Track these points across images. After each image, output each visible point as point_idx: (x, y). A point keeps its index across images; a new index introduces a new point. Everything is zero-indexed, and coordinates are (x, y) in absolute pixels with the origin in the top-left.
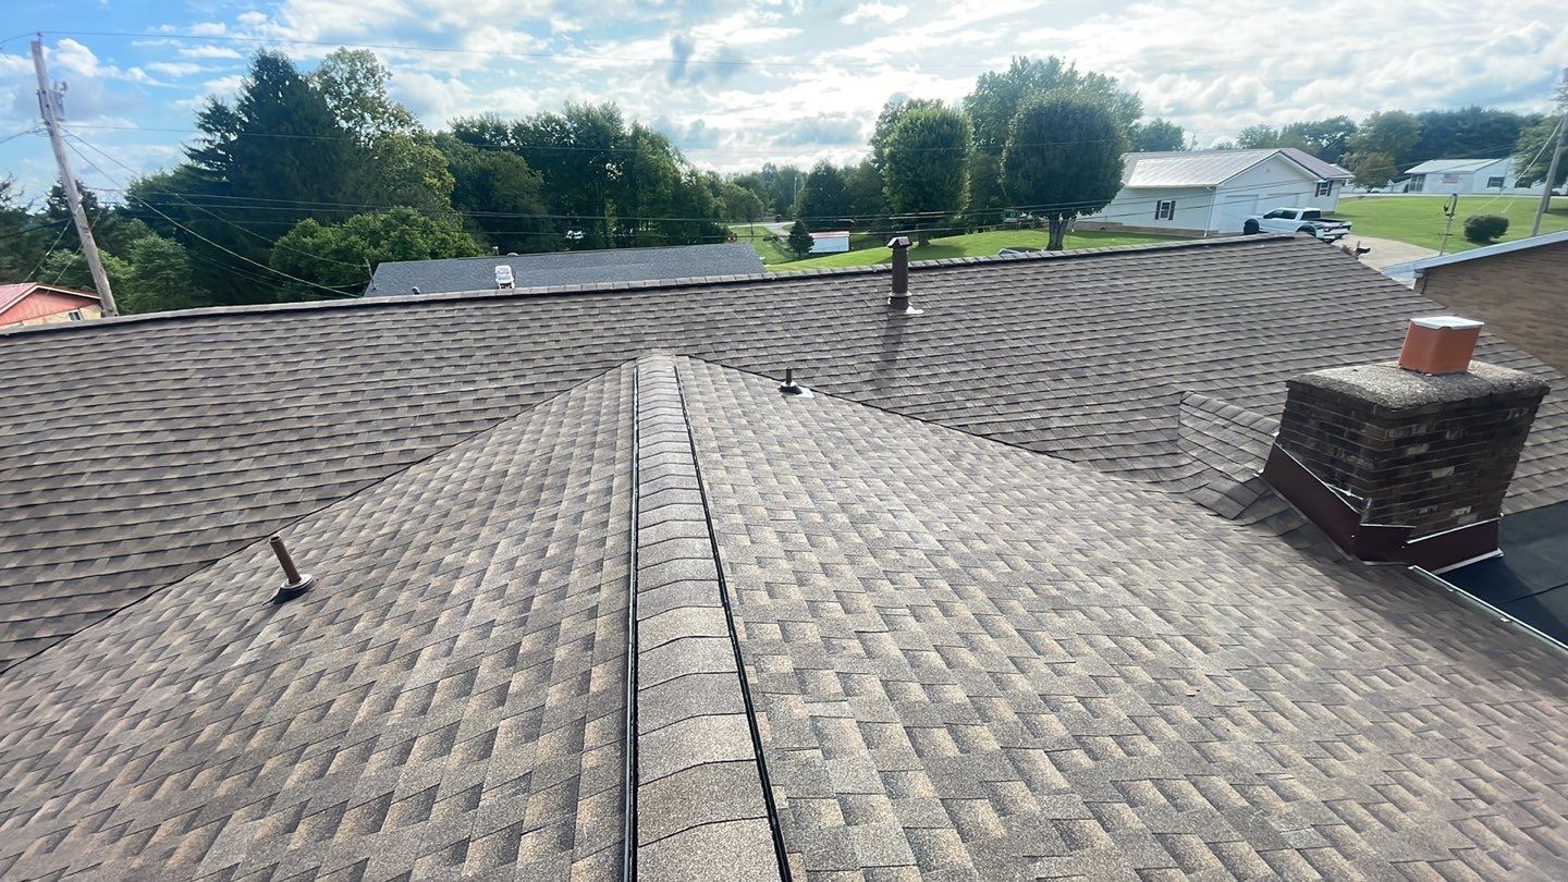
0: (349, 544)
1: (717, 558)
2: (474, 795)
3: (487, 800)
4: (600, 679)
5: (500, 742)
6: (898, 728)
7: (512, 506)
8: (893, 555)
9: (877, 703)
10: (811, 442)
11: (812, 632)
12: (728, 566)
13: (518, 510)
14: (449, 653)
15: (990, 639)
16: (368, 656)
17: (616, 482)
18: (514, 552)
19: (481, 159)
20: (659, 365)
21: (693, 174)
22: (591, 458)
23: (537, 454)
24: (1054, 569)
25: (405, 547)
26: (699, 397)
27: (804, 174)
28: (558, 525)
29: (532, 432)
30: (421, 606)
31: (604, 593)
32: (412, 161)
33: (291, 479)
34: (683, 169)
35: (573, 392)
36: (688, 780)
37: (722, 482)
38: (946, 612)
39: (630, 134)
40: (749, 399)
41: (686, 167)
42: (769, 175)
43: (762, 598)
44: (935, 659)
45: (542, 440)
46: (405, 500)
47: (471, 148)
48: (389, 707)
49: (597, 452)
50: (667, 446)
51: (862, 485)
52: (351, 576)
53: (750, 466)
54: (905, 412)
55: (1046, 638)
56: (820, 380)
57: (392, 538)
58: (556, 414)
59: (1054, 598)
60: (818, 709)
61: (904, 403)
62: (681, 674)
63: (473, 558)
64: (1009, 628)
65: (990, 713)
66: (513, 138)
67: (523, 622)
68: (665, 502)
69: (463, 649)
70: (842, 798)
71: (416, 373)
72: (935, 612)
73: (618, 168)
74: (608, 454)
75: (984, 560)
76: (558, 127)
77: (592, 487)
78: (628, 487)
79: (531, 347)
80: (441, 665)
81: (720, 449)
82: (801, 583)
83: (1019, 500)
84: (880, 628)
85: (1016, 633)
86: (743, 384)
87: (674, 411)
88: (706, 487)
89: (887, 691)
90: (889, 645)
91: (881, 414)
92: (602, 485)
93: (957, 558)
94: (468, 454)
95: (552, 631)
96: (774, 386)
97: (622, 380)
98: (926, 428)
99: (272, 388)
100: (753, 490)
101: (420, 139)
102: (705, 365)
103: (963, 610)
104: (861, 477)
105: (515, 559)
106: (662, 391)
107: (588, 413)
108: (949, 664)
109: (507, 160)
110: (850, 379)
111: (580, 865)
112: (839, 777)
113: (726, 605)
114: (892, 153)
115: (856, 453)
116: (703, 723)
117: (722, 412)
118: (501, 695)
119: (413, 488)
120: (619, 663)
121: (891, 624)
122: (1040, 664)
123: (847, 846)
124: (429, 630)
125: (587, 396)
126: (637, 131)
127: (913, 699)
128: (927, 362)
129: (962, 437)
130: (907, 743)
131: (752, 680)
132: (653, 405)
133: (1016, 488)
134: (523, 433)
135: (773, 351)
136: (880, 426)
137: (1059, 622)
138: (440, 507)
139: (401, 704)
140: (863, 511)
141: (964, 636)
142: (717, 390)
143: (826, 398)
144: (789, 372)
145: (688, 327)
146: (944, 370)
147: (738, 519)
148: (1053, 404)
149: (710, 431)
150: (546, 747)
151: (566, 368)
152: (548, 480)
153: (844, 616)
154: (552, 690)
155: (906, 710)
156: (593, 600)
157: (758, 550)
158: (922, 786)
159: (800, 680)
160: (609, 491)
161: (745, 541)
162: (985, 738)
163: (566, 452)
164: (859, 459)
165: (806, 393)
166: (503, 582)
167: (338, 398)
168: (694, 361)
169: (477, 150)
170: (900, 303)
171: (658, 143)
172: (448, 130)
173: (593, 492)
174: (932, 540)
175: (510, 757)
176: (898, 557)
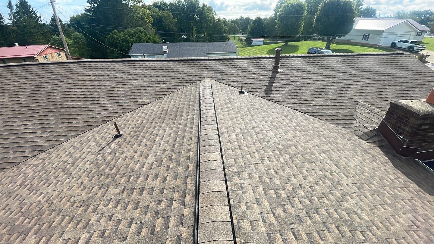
0: (131, 125)
1: (220, 140)
2: (162, 191)
3: (165, 192)
4: (191, 167)
5: (168, 179)
6: (261, 189)
7: (169, 119)
8: (265, 143)
9: (257, 182)
10: (246, 109)
11: (242, 162)
12: (222, 142)
13: (171, 121)
14: (156, 156)
15: (288, 168)
16: (137, 154)
17: (195, 116)
18: (171, 132)
19: (160, 13)
20: (207, 82)
21: (219, 19)
22: (189, 108)
23: (175, 106)
24: (309, 151)
25: (144, 127)
26: (217, 93)
27: (252, 20)
28: (181, 126)
29: (174, 99)
30: (149, 143)
31: (192, 146)
32: (142, 13)
33: (116, 106)
34: (216, 18)
35: (184, 88)
36: (211, 194)
37: (222, 119)
38: (277, 160)
39: (202, 6)
40: (230, 94)
41: (217, 17)
42: (242, 20)
43: (230, 152)
44: (273, 172)
45: (177, 102)
46: (143, 115)
47: (158, 10)
48: (143, 167)
49: (190, 107)
50: (208, 108)
51: (259, 122)
52: (132, 133)
53: (229, 115)
54: (274, 101)
55: (304, 170)
56: (250, 90)
57: (141, 124)
58: (180, 95)
59: (308, 159)
60: (242, 181)
61: (274, 98)
62: (210, 169)
63: (160, 132)
64: (294, 166)
65: (285, 187)
66: (169, 7)
67: (173, 150)
68: (208, 124)
69: (159, 155)
70: (246, 203)
71: (145, 80)
72: (275, 160)
73: (197, 17)
74: (193, 108)
75: (290, 146)
76: (181, 4)
77: (189, 117)
78: (198, 118)
79: (174, 75)
80: (154, 159)
81: (222, 109)
82: (240, 149)
83: (303, 130)
84: (260, 163)
85: (295, 168)
86: (229, 90)
87: (210, 97)
88: (218, 120)
89: (260, 179)
90: (261, 167)
91: (267, 101)
92: (192, 117)
93: (282, 145)
94: (158, 104)
95: (180, 154)
96: (238, 91)
97: (197, 86)
98: (279, 106)
99: (111, 82)
100: (230, 122)
101: (144, 7)
102: (219, 83)
103: (282, 160)
104: (259, 120)
105: (170, 134)
106: (207, 91)
107: (188, 95)
108: (276, 174)
109: (167, 14)
110: (259, 90)
111: (186, 210)
112: (246, 198)
113: (221, 153)
114: (280, 15)
115: (258, 113)
116: (215, 181)
117: (223, 98)
118: (168, 168)
119: (145, 111)
120: (196, 164)
121: (262, 161)
122: (301, 177)
123: (246, 214)
124: (151, 149)
125: (188, 90)
126: (204, 5)
127: (266, 182)
128: (282, 86)
129: (289, 109)
130: (263, 192)
131: (227, 172)
132: (205, 95)
133: (303, 126)
134: (172, 99)
135: (238, 80)
136: (266, 105)
137: (308, 166)
138: (152, 117)
139: (145, 167)
140: (258, 130)
141: (282, 167)
142: (222, 91)
143: (251, 95)
144: (242, 87)
145: (215, 72)
146: (287, 89)
147: (225, 130)
148: (318, 102)
149: (220, 104)
150: (179, 182)
151: (183, 82)
152: (178, 114)
153: (251, 159)
154: (180, 168)
155: (264, 184)
156: (189, 147)
157: (230, 139)
158: (266, 203)
159: (238, 174)
160: (193, 119)
161: (227, 136)
162: (283, 194)
163: (183, 106)
164: (259, 115)
165: (246, 93)
166: (168, 140)
167: (127, 86)
168: (216, 82)
169: (159, 10)
170: (276, 68)
171: (210, 9)
172: (152, 4)
173: (189, 118)
174: (276, 139)
175: (171, 183)
176: (266, 144)
